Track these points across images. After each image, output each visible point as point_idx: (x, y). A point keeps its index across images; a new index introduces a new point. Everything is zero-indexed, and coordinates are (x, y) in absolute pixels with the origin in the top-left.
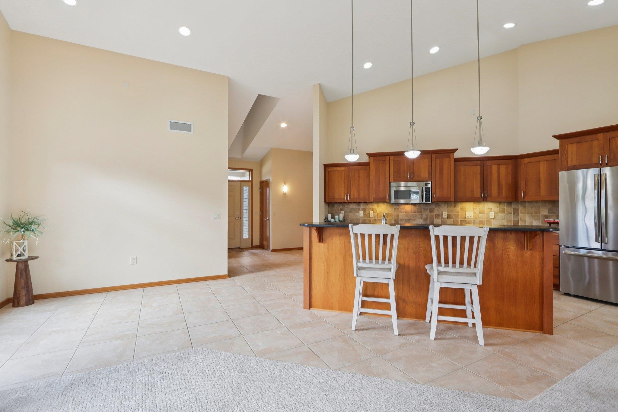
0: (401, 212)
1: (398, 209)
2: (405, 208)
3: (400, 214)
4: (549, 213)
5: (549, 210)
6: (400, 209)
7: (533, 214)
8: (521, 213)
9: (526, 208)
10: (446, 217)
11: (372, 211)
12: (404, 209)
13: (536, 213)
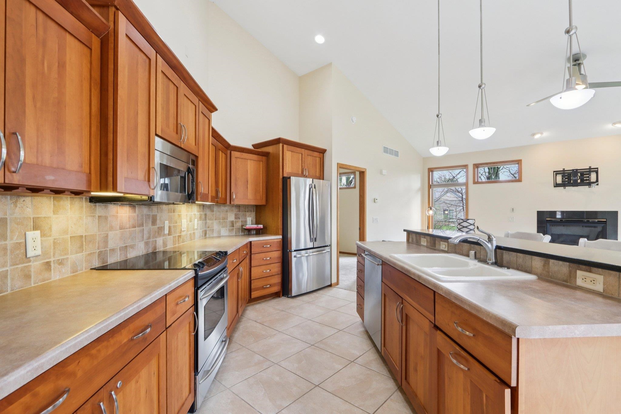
0: (111, 228)
1: (106, 218)
2: (119, 215)
3: (111, 234)
4: (236, 218)
5: (236, 215)
6: (109, 219)
7: (221, 221)
8: (209, 220)
9: (214, 213)
10: (168, 232)
11: (35, 228)
12: (116, 217)
13: (224, 219)
